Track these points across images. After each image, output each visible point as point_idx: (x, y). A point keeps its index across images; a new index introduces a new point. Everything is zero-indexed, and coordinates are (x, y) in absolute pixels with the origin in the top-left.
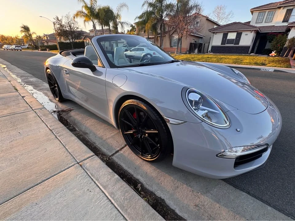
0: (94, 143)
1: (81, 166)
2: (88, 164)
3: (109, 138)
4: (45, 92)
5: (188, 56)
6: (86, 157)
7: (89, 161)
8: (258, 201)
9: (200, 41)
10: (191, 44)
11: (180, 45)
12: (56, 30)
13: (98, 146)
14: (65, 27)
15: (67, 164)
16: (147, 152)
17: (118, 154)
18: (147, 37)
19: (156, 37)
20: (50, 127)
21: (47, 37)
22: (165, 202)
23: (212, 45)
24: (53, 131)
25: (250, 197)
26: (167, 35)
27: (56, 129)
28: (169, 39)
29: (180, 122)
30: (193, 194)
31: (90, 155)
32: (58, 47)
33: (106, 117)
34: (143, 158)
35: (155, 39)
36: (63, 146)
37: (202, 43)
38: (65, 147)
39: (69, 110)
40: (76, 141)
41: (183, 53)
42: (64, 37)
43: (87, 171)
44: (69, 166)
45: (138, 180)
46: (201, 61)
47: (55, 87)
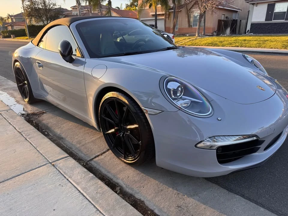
0: (71, 148)
1: (53, 165)
2: (61, 164)
3: (89, 143)
4: (10, 92)
5: (215, 39)
6: (59, 158)
7: (62, 161)
8: (251, 203)
9: (234, 17)
10: (220, 21)
11: (202, 24)
12: (26, 9)
13: (75, 151)
14: (38, 5)
15: (39, 163)
16: (130, 153)
17: (97, 158)
18: (154, 14)
19: (168, 13)
20: (19, 129)
21: (12, 19)
22: (144, 203)
23: (252, 21)
24: (23, 134)
25: (244, 200)
26: (183, 10)
27: (26, 131)
28: (187, 16)
29: (158, 112)
30: (178, 196)
31: (64, 156)
32: (27, 32)
33: (86, 117)
34: (125, 161)
35: (166, 17)
36: (34, 148)
37: (237, 20)
38: (36, 149)
39: (41, 113)
40: (49, 143)
41: (209, 34)
42: (36, 18)
43: (59, 170)
44: (40, 165)
45: (118, 184)
46: (233, 45)
47: (25, 84)
